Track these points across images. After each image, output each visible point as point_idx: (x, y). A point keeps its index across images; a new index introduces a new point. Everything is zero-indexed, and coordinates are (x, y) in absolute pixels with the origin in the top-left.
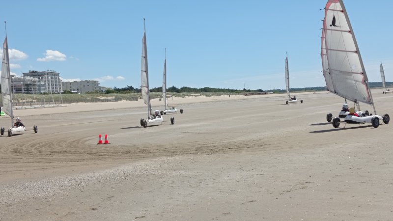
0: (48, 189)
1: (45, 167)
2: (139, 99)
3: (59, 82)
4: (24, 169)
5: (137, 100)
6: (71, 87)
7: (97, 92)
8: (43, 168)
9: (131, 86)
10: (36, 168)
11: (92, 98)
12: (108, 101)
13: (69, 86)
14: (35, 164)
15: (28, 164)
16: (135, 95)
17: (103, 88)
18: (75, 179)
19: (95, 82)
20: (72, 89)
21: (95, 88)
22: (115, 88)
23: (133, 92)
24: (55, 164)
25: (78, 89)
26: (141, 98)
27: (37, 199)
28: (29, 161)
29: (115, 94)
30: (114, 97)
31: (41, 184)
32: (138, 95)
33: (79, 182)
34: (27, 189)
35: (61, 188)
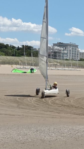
0: (53, 134)
1: (55, 116)
4: (39, 116)
8: (53, 116)
10: (48, 116)
14: (48, 113)
15: (43, 112)
18: (74, 129)
24: (63, 115)
27: (43, 141)
28: (45, 110)
31: (49, 130)
33: (77, 131)
34: (38, 132)
35: (62, 135)
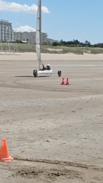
2: (84, 53)
3: (11, 32)
5: (82, 54)
9: (77, 40)
12: (56, 52)
16: (81, 49)
17: (51, 40)
19: (44, 34)
22: (62, 40)
23: (78, 46)
26: (86, 52)
29: (63, 47)
30: (61, 50)
32: (83, 49)
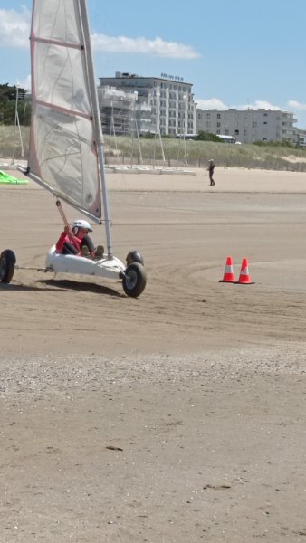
0: (33, 382)
3: (191, 108)
6: (219, 125)
7: (286, 144)
10: (33, 326)
11: (268, 158)
13: (214, 120)
18: (111, 366)
19: (285, 115)
20: (222, 129)
21: (284, 131)
24: (86, 320)
25: (237, 131)
31: (23, 368)
33: (119, 373)
35: (65, 384)
